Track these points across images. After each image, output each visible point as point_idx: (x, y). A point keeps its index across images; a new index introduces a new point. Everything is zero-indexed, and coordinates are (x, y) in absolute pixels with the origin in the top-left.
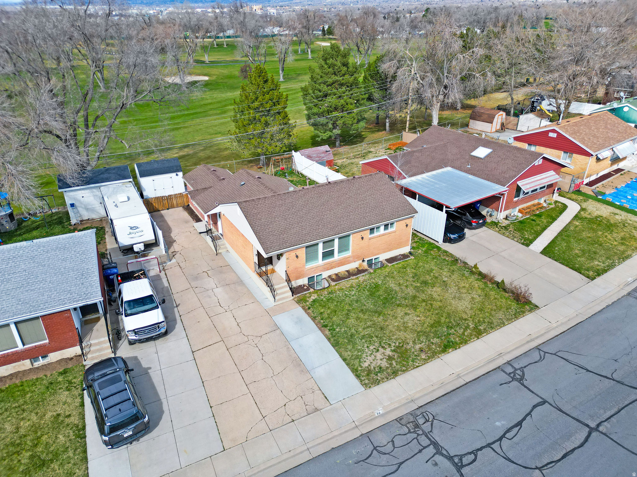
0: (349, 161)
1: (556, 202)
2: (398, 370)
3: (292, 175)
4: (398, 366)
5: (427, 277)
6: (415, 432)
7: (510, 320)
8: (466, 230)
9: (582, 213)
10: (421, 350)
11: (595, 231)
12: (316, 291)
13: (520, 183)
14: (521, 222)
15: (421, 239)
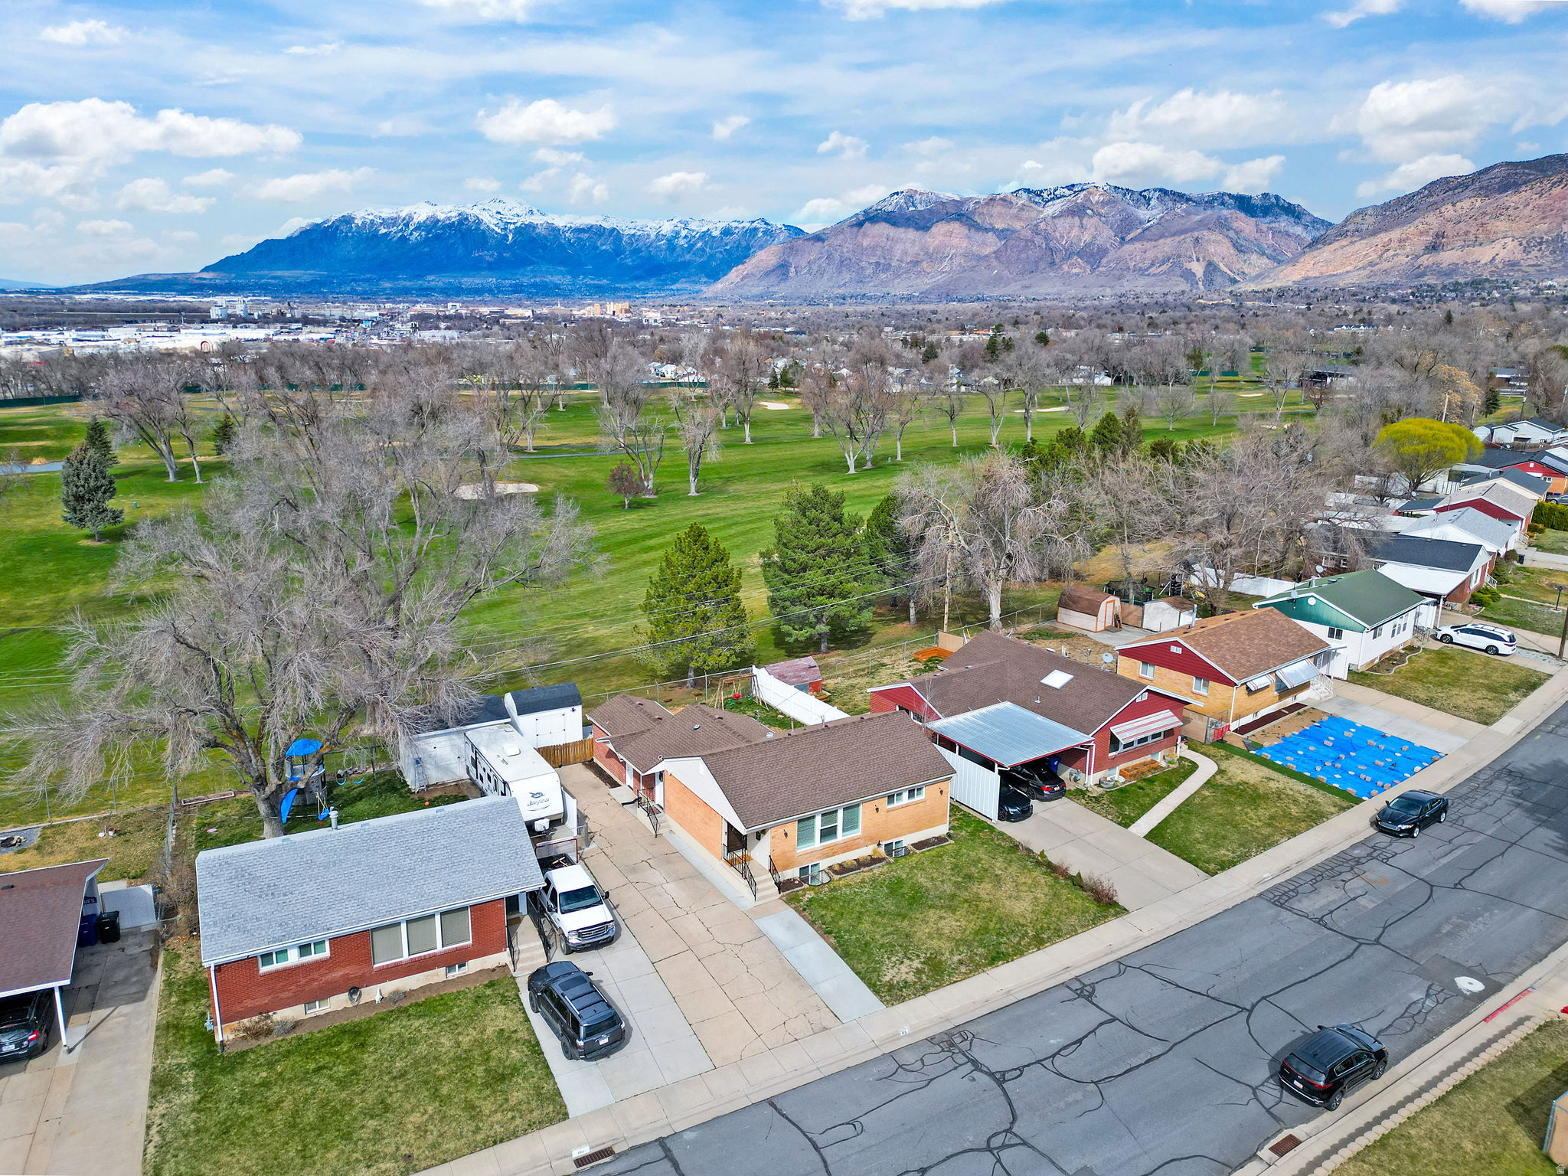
0: (848, 682)
1: (1182, 758)
2: (929, 986)
3: (753, 706)
4: (930, 981)
5: (973, 869)
6: (949, 1051)
7: (1086, 927)
8: (1033, 802)
9: (1218, 777)
10: (961, 962)
11: (1230, 804)
12: (812, 888)
13: (1114, 730)
14: (1121, 790)
15: (965, 814)
